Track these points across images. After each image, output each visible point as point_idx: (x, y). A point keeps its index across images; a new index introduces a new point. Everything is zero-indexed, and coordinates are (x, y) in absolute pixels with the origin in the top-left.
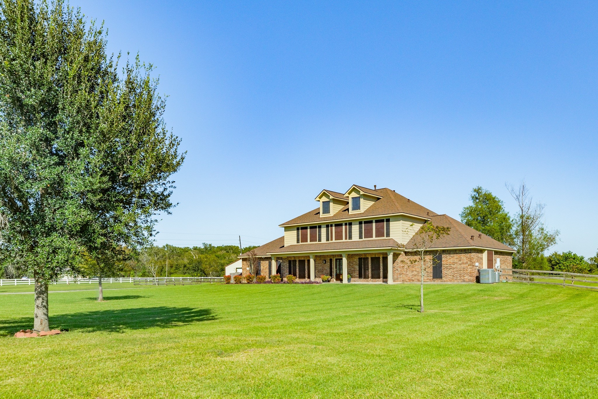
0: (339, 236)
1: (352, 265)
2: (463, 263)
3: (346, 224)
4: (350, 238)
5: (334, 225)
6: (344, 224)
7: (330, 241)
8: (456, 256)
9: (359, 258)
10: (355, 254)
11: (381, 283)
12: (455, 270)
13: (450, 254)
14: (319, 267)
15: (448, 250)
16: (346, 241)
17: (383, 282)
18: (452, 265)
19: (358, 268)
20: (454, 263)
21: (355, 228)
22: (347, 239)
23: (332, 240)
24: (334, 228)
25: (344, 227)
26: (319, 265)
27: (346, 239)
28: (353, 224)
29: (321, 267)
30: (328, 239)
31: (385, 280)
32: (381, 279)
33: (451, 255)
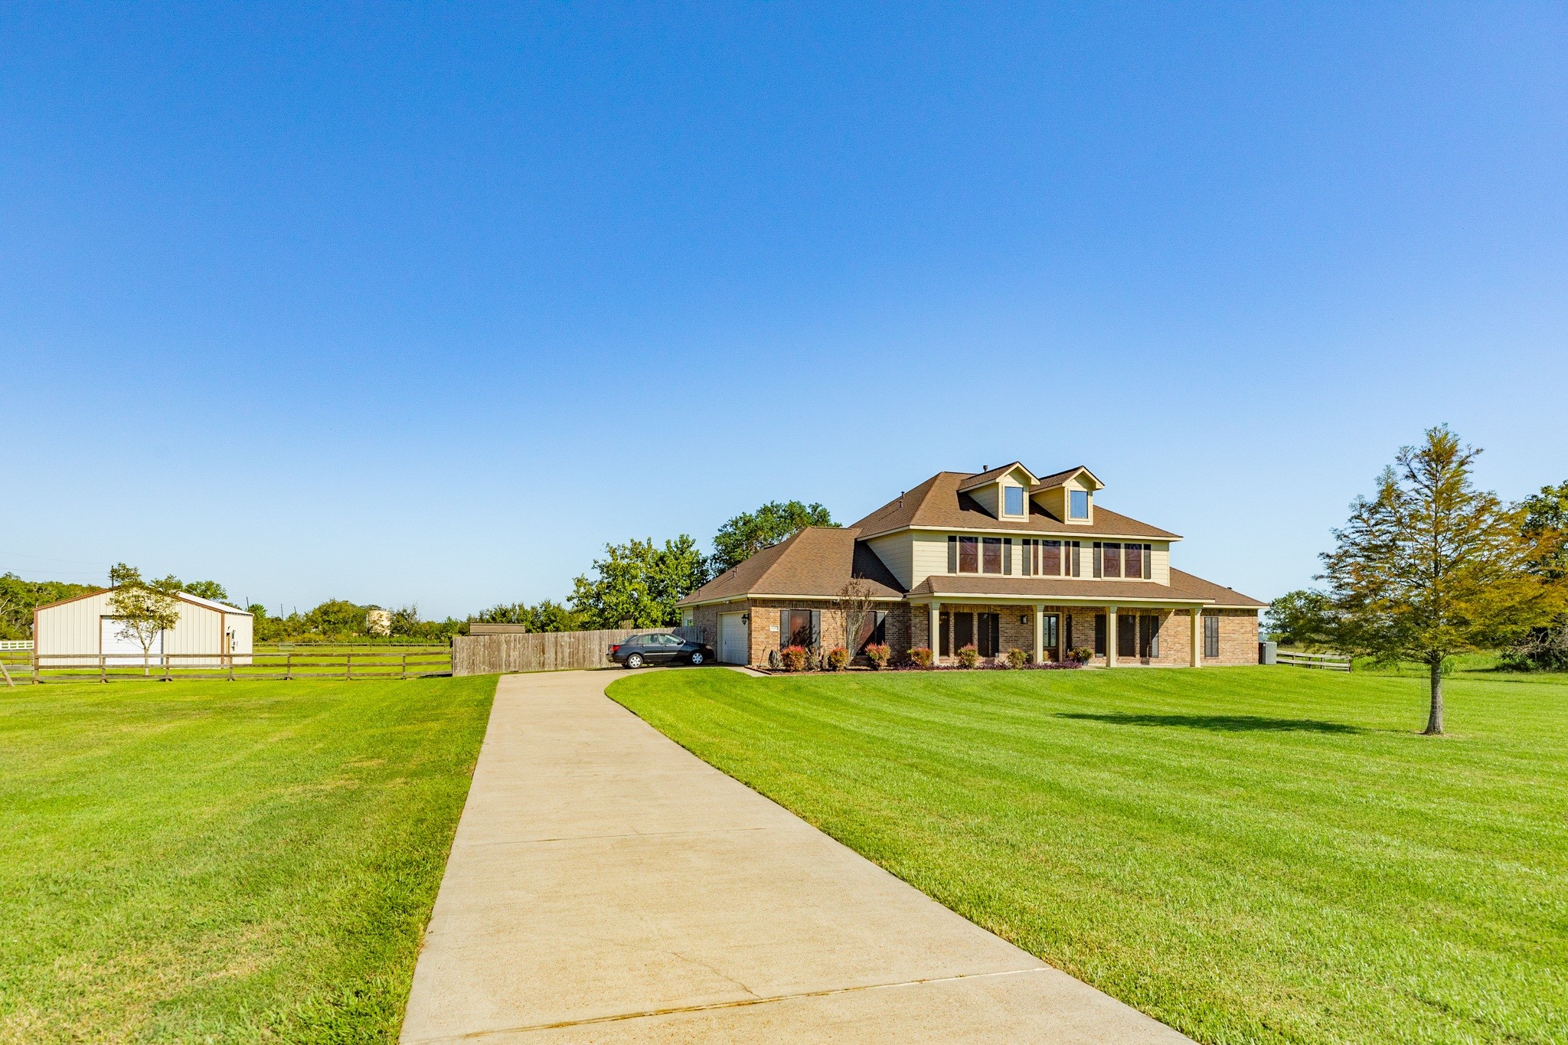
0: (1052, 567)
1: (1081, 628)
2: (1246, 632)
3: (1067, 544)
4: (1077, 574)
5: (1040, 542)
6: (1063, 543)
7: (1033, 576)
8: (1237, 619)
9: (1096, 616)
10: (1088, 608)
11: (1138, 665)
12: (1236, 642)
13: (1228, 615)
14: (1008, 631)
15: (1226, 610)
16: (1068, 578)
17: (1142, 663)
18: (1232, 635)
19: (1094, 636)
20: (1234, 632)
21: (1086, 554)
22: (1069, 575)
23: (1036, 572)
24: (1040, 548)
25: (1063, 549)
26: (1008, 626)
27: (1067, 573)
28: (1081, 544)
29: (1013, 631)
30: (1026, 571)
31: (1144, 659)
32: (1138, 656)
33: (1231, 618)
